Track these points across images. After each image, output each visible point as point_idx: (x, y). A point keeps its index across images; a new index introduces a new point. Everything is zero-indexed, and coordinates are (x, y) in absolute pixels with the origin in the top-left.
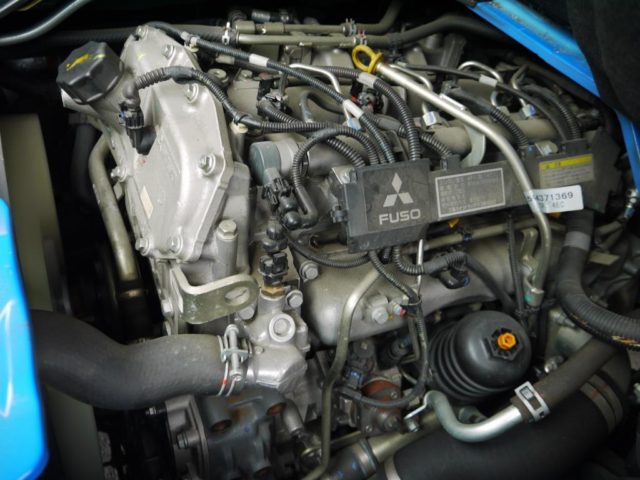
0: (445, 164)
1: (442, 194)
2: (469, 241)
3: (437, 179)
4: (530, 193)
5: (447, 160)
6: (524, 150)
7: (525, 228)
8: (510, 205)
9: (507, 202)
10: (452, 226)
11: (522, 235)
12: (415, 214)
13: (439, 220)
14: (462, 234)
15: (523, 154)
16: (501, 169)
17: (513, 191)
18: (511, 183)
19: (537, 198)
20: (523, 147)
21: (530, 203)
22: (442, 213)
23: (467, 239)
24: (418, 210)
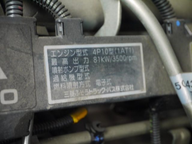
0: (60, 28)
1: (55, 70)
2: (101, 141)
3: (46, 48)
4: (178, 78)
5: (63, 23)
6: (170, 24)
7: (174, 128)
8: (152, 94)
9: (149, 89)
10: (75, 120)
11: (171, 137)
12: (9, 97)
13: (49, 108)
14: (91, 132)
15: (169, 28)
16: (140, 45)
17: (156, 75)
18: (153, 65)
19: (188, 85)
20: (168, 21)
21: (179, 93)
22: (53, 98)
23: (97, 139)
24: (15, 92)
